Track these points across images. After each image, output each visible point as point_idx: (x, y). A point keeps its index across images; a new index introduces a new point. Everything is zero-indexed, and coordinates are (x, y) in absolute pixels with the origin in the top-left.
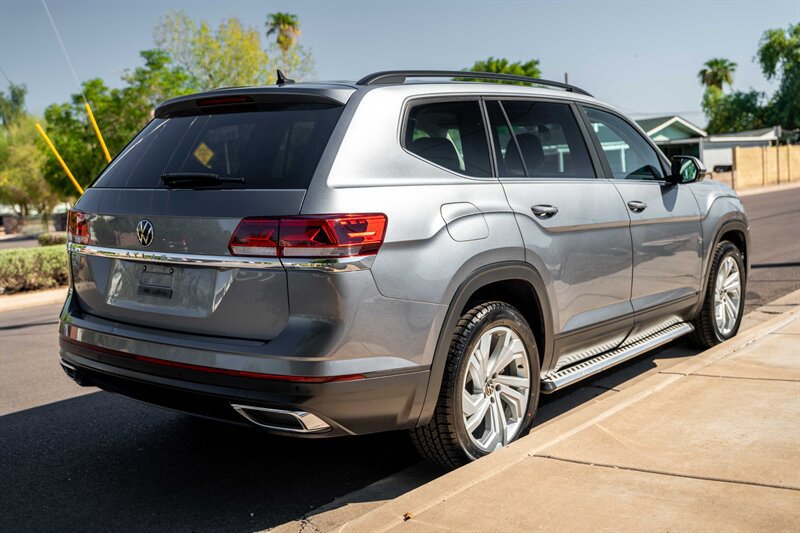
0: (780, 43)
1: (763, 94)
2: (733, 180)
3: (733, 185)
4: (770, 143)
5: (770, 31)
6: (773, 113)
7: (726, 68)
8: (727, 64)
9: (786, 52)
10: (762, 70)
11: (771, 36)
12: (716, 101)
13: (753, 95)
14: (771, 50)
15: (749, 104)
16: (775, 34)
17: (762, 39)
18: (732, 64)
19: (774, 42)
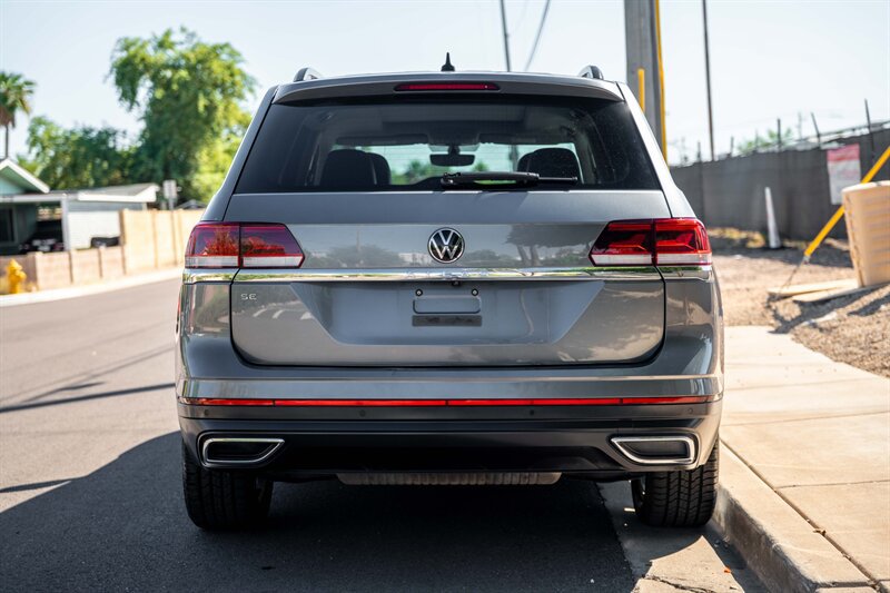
0: (143, 60)
1: (124, 133)
2: (124, 260)
3: (124, 267)
4: (145, 206)
5: (126, 39)
6: (140, 163)
7: (20, 88)
8: (21, 81)
9: (152, 71)
10: (118, 95)
11: (127, 48)
12: (52, 139)
13: (107, 134)
14: (129, 68)
15: (103, 148)
16: (133, 44)
17: (115, 50)
18: (28, 83)
19: (135, 56)
